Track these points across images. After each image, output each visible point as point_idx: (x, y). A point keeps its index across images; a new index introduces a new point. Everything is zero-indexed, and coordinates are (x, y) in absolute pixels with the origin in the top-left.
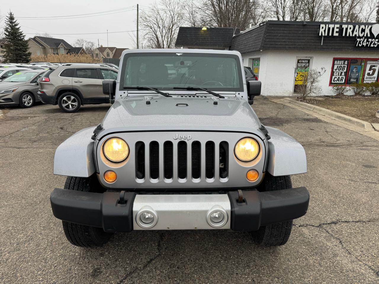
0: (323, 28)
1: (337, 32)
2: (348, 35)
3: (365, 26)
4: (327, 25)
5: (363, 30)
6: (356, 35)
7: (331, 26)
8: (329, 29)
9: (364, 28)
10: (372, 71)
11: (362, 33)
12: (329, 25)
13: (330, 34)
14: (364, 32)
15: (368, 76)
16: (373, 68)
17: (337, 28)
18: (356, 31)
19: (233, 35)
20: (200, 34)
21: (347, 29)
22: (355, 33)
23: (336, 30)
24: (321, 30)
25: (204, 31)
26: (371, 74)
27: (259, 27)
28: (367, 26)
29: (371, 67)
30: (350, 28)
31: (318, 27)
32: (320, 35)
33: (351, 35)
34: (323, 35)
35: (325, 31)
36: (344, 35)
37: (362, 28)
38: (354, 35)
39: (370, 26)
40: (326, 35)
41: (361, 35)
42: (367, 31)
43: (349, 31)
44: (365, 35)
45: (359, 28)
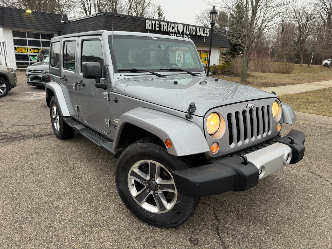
0: (148, 23)
1: (158, 27)
2: (165, 30)
3: (174, 25)
4: (151, 21)
5: (173, 28)
6: (169, 31)
7: (154, 22)
8: (152, 24)
9: (174, 26)
10: (179, 58)
11: (173, 29)
12: (152, 21)
13: (154, 29)
14: (174, 29)
15: (177, 62)
16: (180, 56)
17: (157, 24)
18: (169, 28)
19: (61, 21)
20: (25, 16)
21: (163, 25)
22: (169, 29)
23: (157, 26)
24: (148, 25)
25: (29, 14)
26: (179, 60)
27: (96, 16)
28: (175, 25)
29: (179, 55)
30: (166, 25)
31: (145, 22)
32: (147, 28)
33: (167, 31)
34: (149, 29)
35: (150, 25)
36: (162, 30)
37: (173, 26)
38: (168, 31)
39: (177, 25)
40: (151, 29)
41: (173, 31)
42: (176, 28)
43: (165, 27)
44: (175, 32)
45: (171, 25)
